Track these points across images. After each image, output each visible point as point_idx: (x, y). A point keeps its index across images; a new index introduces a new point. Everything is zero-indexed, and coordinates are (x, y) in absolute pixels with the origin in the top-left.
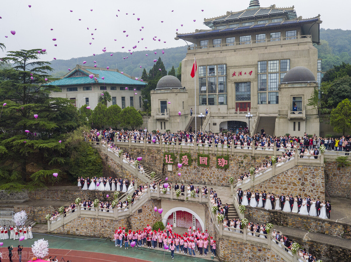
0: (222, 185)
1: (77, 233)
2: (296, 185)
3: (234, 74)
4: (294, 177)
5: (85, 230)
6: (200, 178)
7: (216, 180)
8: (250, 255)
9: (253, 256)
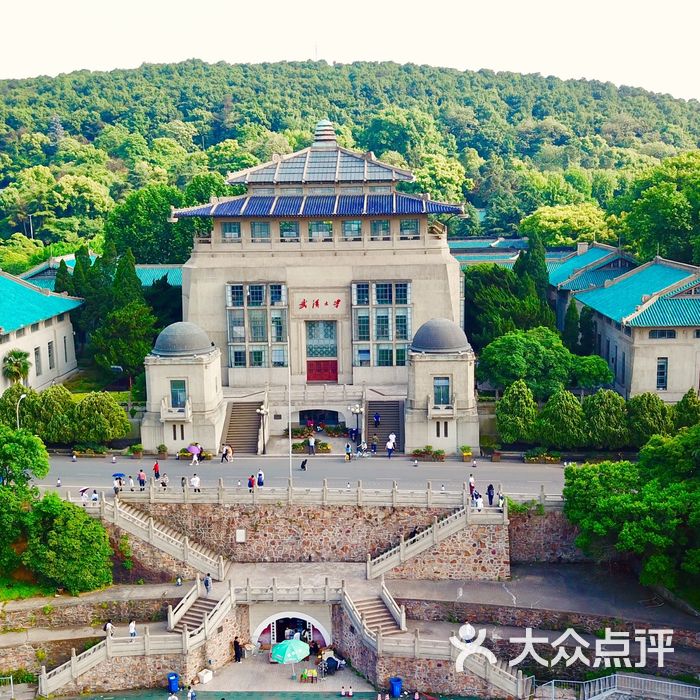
0: (343, 561)
1: (107, 687)
2: (469, 555)
3: (303, 305)
4: (467, 542)
5: (122, 681)
6: (301, 551)
7: (330, 551)
8: (424, 675)
9: (429, 675)
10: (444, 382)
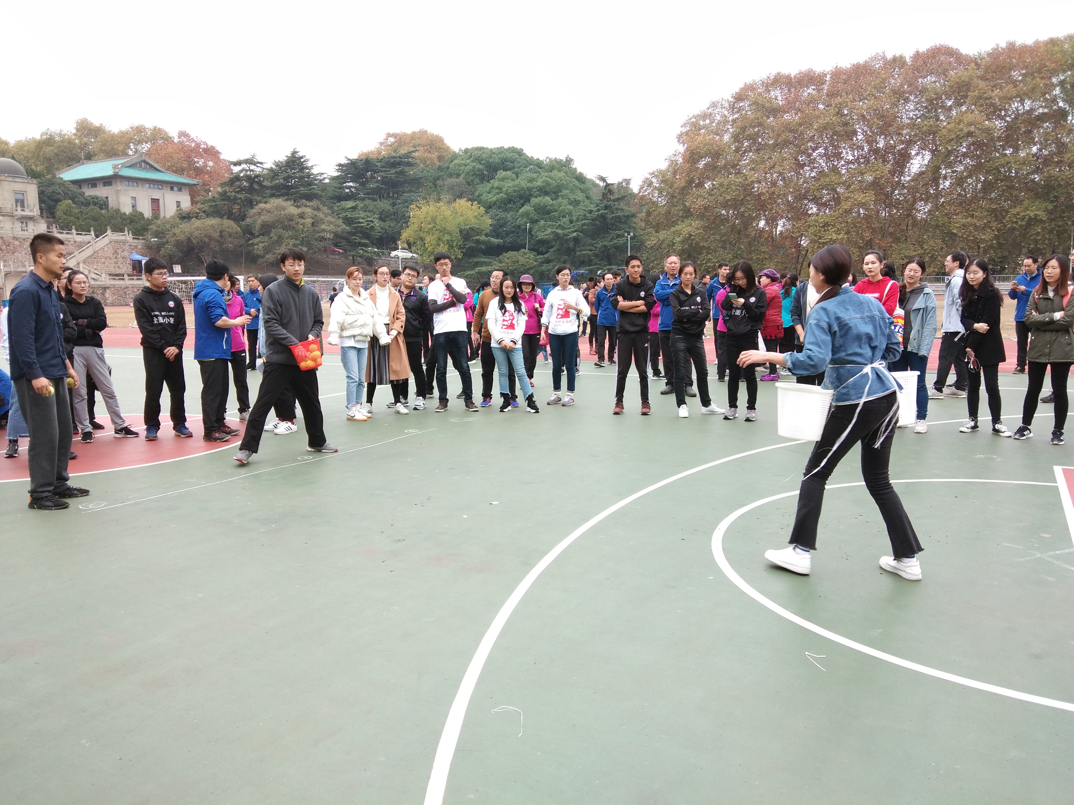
10: (20, 197)
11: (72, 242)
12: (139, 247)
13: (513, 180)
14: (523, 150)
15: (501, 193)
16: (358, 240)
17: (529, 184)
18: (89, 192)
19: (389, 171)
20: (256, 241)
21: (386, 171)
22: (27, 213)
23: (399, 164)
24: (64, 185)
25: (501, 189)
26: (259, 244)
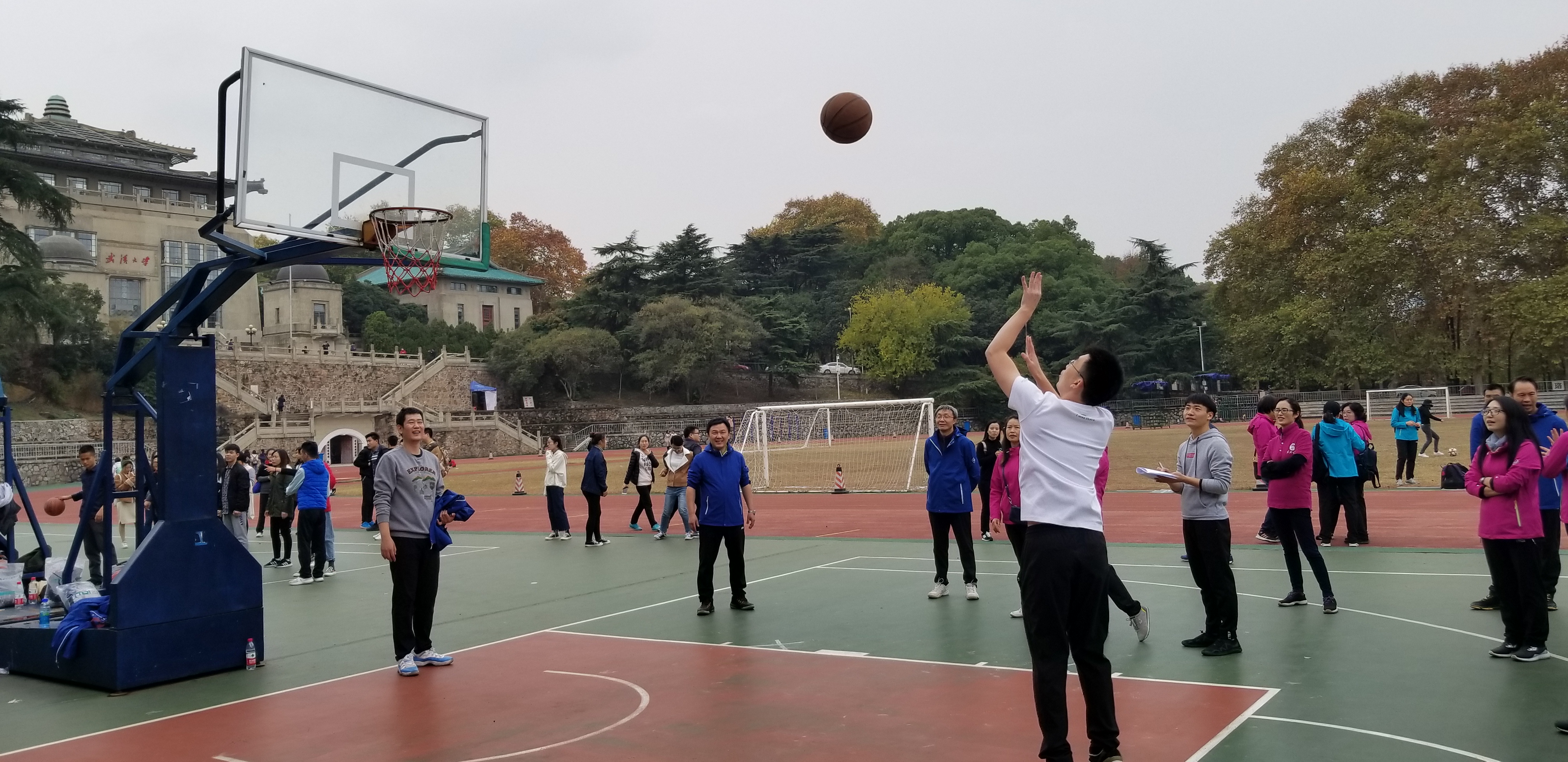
3: (110, 259)
10: (320, 309)
11: (394, 369)
12: (479, 372)
13: (991, 253)
14: (995, 213)
15: (976, 273)
16: (781, 350)
17: (1018, 258)
18: (405, 300)
19: (808, 251)
20: (640, 356)
21: (804, 251)
22: (328, 331)
23: (821, 240)
24: (373, 291)
25: (975, 267)
26: (645, 362)
